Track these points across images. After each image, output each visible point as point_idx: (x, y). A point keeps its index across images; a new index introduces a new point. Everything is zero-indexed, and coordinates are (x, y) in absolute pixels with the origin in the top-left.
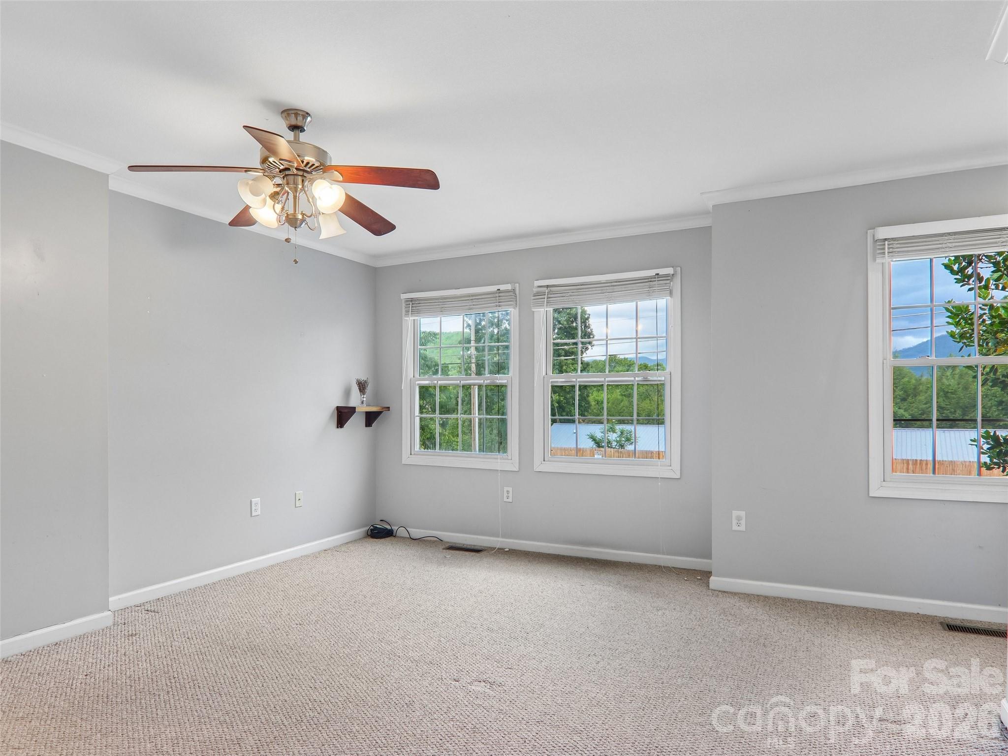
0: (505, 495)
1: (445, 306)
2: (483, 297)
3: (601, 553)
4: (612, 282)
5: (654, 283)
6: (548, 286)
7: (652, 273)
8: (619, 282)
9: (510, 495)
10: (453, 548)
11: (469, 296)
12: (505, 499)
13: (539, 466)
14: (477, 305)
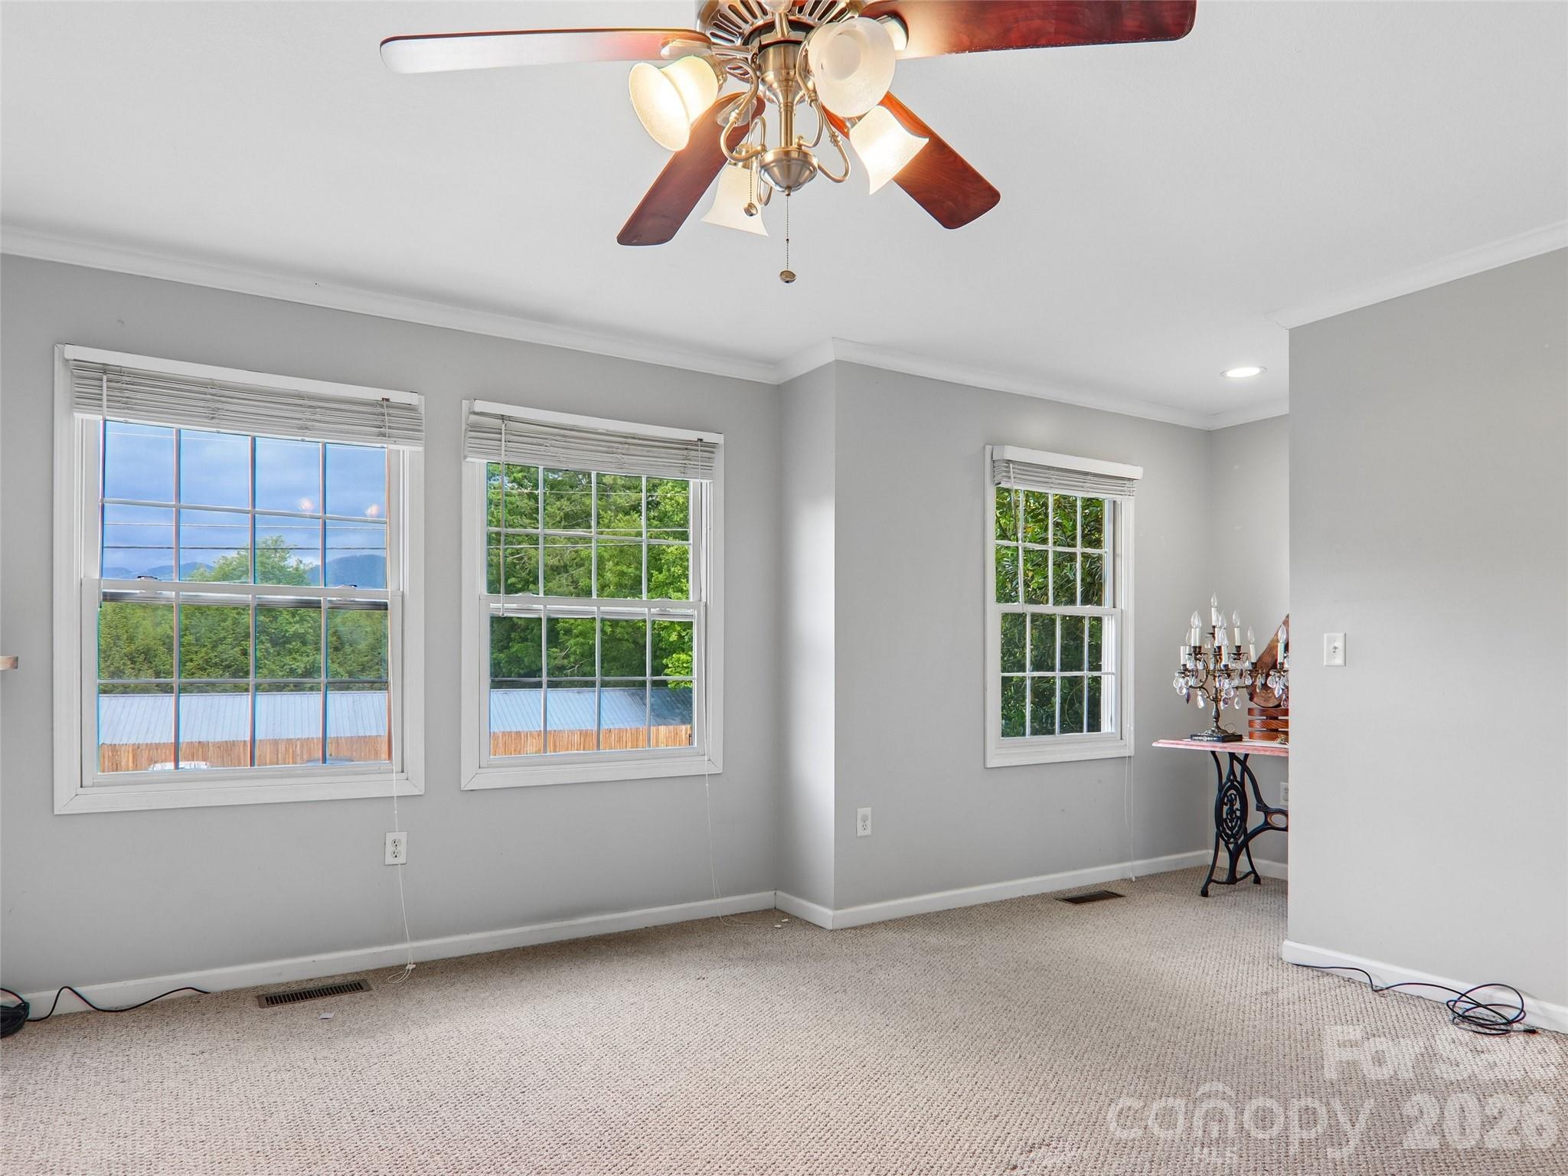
0: (390, 848)
1: (227, 407)
2: (343, 406)
3: (596, 923)
4: (626, 437)
5: (693, 453)
6: (502, 417)
7: (692, 435)
8: (640, 439)
9: (402, 848)
10: (276, 998)
11: (300, 396)
12: (390, 860)
13: (472, 778)
14: (327, 422)
